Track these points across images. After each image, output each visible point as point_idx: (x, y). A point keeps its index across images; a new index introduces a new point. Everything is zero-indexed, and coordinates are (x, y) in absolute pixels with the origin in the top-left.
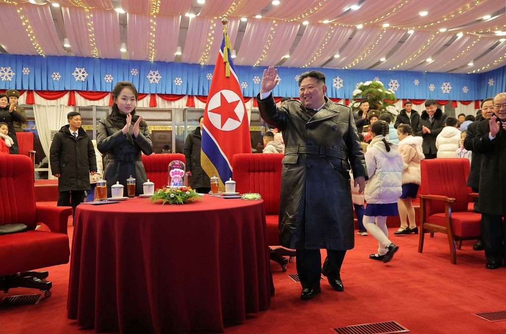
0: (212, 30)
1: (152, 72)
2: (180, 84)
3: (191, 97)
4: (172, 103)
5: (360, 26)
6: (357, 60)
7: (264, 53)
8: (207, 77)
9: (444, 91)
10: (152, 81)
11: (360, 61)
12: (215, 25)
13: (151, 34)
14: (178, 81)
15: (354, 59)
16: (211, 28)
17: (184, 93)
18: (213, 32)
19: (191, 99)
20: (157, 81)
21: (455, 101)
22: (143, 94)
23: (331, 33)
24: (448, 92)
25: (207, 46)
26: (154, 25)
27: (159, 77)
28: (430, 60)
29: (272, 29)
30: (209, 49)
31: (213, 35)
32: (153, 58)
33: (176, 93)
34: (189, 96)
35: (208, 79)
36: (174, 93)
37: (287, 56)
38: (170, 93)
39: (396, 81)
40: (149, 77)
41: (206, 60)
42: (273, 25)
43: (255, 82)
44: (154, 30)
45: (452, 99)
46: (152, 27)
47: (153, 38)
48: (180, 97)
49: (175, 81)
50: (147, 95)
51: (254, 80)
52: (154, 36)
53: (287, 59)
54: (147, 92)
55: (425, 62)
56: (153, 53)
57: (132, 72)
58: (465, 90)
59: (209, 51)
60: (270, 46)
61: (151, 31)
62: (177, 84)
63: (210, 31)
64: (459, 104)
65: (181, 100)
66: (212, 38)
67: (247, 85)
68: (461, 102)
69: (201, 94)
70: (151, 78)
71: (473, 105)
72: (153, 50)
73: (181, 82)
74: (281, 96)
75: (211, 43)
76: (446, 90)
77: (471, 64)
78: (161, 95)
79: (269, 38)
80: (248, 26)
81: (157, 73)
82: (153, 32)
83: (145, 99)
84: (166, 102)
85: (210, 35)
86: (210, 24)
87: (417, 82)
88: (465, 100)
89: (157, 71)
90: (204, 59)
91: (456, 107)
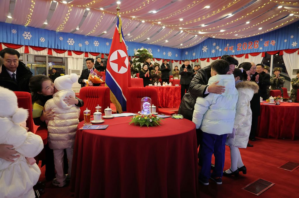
0: (69, 12)
1: (25, 33)
2: (43, 41)
3: (50, 49)
4: (39, 52)
5: (143, 21)
6: (137, 38)
7: (94, 29)
8: (60, 38)
9: (169, 56)
10: (26, 38)
11: (138, 38)
12: (71, 10)
13: (31, 9)
14: (42, 40)
15: (135, 37)
16: (69, 11)
17: (46, 47)
18: (69, 14)
19: (50, 51)
20: (29, 38)
21: (172, 60)
22: (20, 45)
23: (130, 23)
24: (170, 56)
25: (64, 21)
26: (33, 4)
27: (31, 36)
28: (167, 41)
29: (102, 17)
30: (65, 23)
31: (69, 15)
32: (27, 24)
33: (41, 46)
34: (49, 48)
35: (60, 40)
36: (40, 46)
37: (105, 32)
38: (38, 46)
39: (151, 49)
40: (24, 35)
41: (61, 29)
42: (103, 15)
43: (86, 44)
44: (33, 7)
45: (172, 59)
46: (32, 5)
47: (31, 12)
48: (44, 48)
49: (41, 39)
50: (22, 46)
51: (85, 43)
52: (32, 11)
53: (105, 33)
54: (22, 44)
55: (165, 42)
56: (29, 21)
57: (12, 31)
58: (177, 55)
59: (65, 25)
60: (98, 26)
61: (31, 7)
62: (41, 41)
63: (67, 13)
64: (174, 61)
65: (44, 50)
66: (68, 17)
67: (82, 45)
68: (174, 60)
69: (56, 48)
70: (25, 36)
71: (179, 62)
72: (30, 19)
73: (44, 40)
74: (99, 52)
75: (67, 20)
76: (170, 55)
77: (181, 45)
78: (31, 47)
79: (99, 22)
80: (89, 13)
81: (29, 33)
82: (32, 9)
83: (21, 48)
84: (35, 51)
85: (67, 15)
86: (68, 9)
87: (159, 50)
88: (176, 60)
89: (29, 32)
90: (60, 28)
91: (173, 63)
